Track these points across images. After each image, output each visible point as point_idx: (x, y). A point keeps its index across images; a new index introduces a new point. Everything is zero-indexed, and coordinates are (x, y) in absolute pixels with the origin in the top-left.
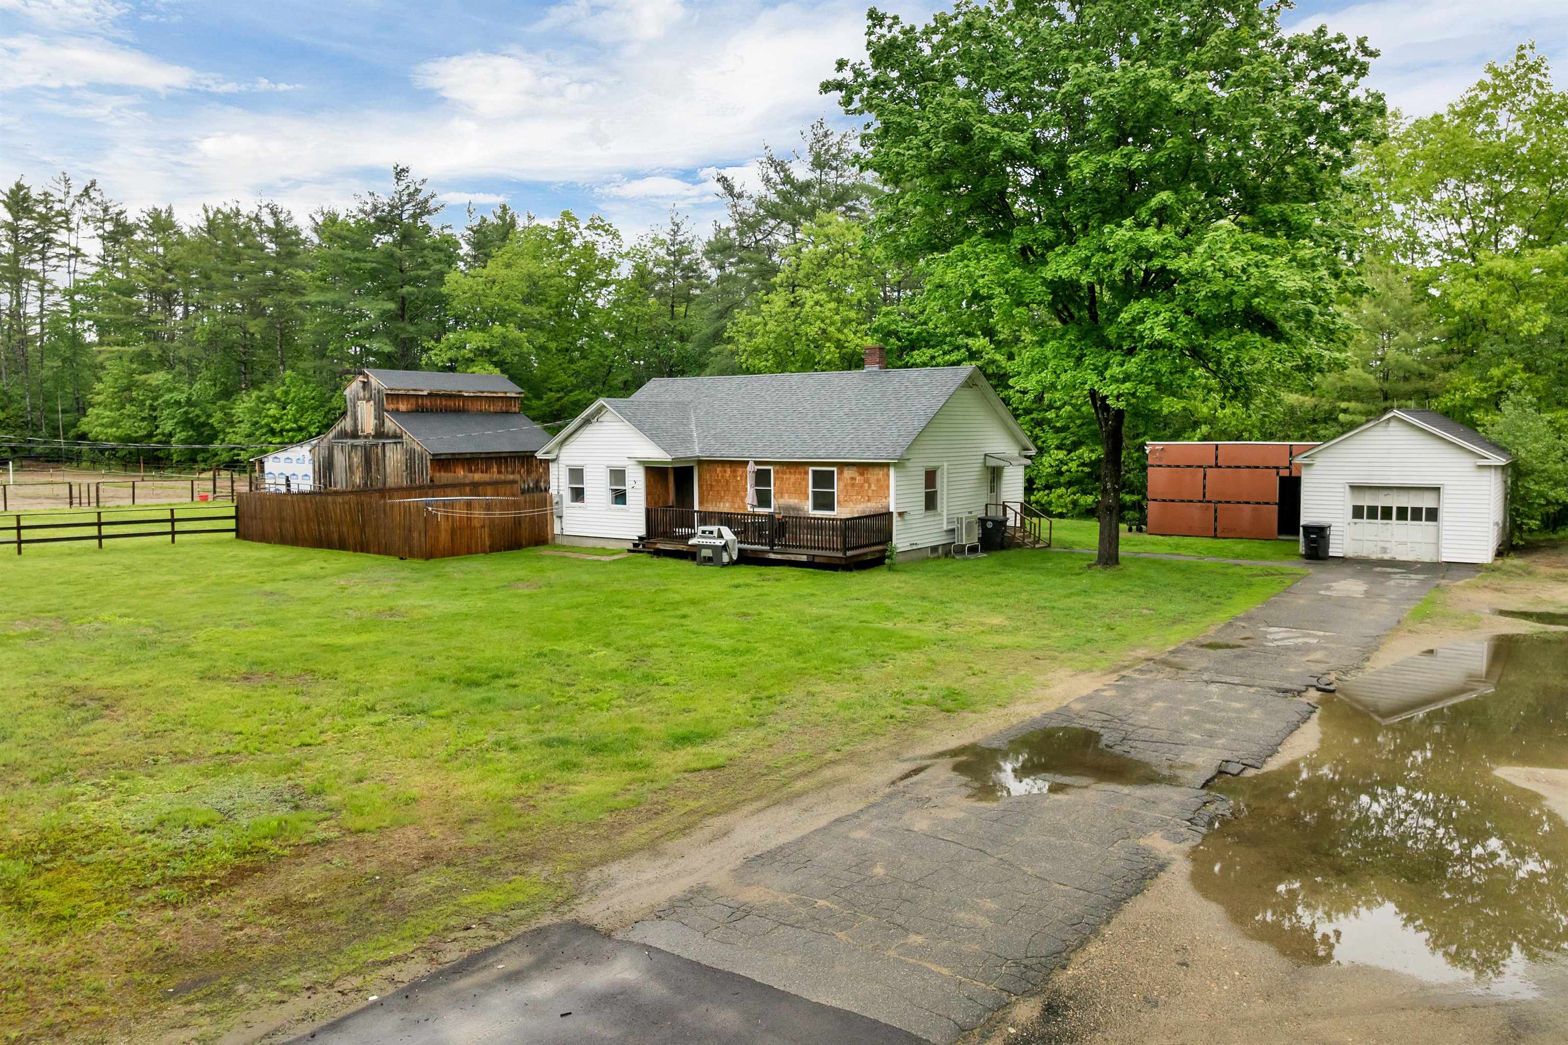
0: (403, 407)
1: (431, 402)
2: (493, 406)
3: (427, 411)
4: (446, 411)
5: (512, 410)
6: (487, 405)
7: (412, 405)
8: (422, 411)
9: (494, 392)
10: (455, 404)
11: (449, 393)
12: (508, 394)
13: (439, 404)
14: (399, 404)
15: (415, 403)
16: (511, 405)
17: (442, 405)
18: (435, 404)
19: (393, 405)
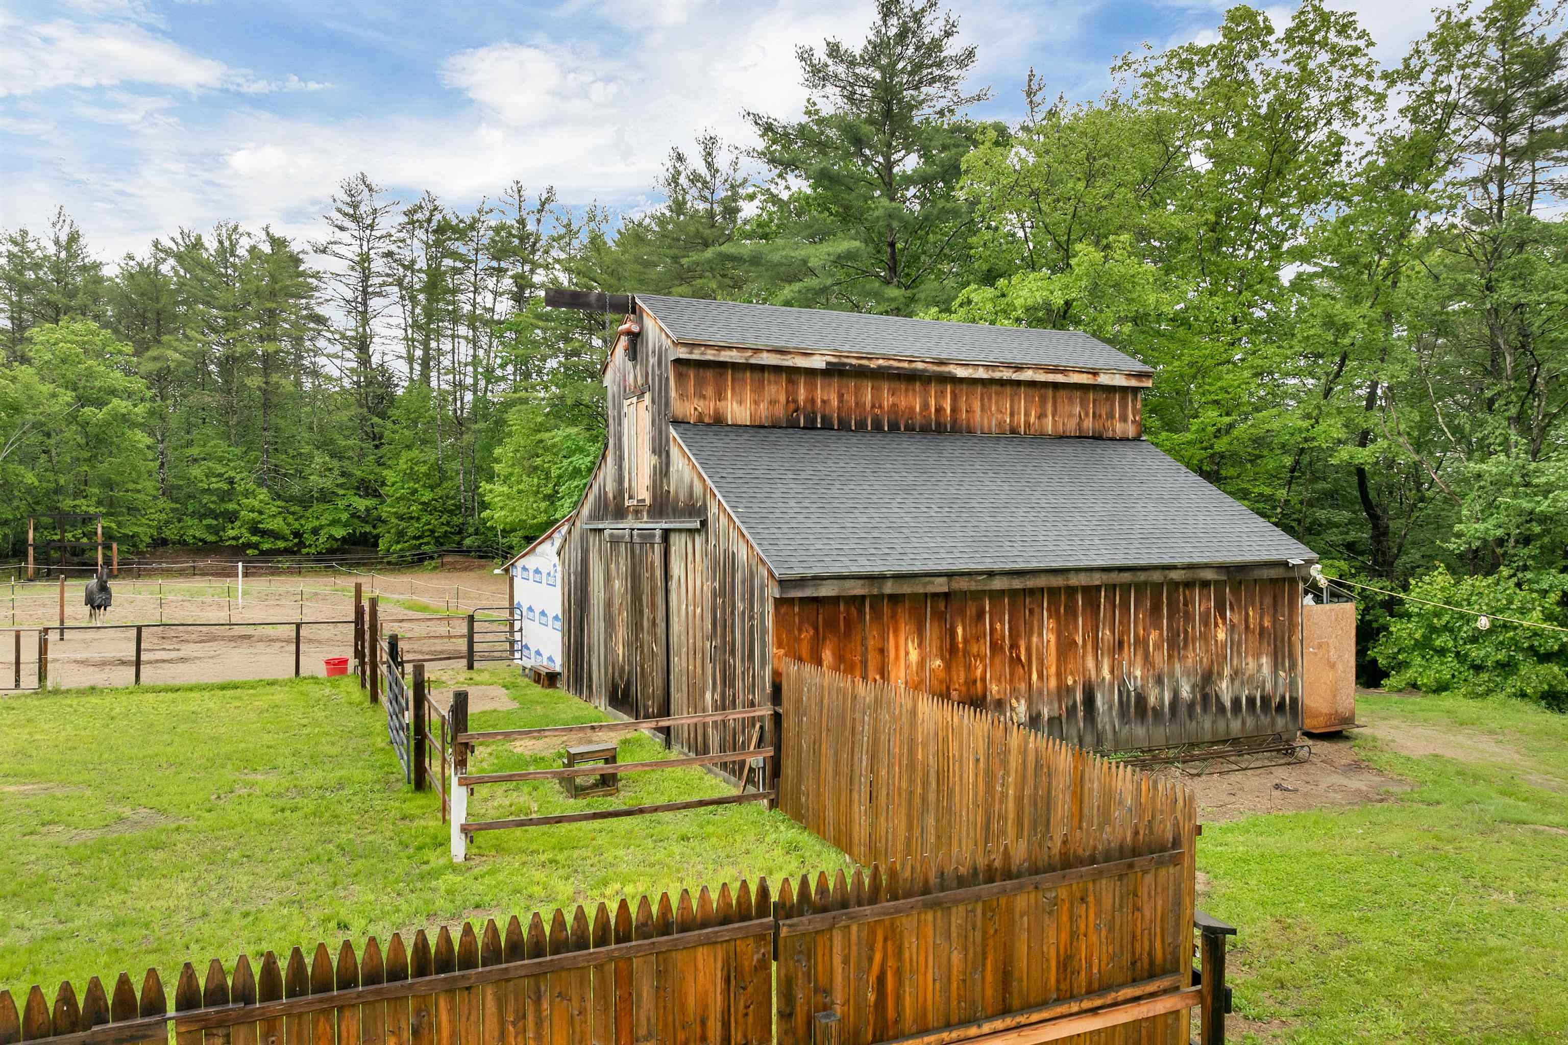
0: (737, 409)
1: (841, 397)
2: (1053, 417)
3: (827, 426)
4: (894, 427)
5: (1114, 431)
6: (1033, 413)
7: (773, 402)
8: (810, 426)
9: (1056, 370)
10: (925, 406)
11: (906, 365)
12: (1103, 379)
13: (868, 405)
14: (726, 398)
15: (782, 398)
16: (1111, 416)
17: (881, 407)
18: (857, 404)
19: (701, 403)
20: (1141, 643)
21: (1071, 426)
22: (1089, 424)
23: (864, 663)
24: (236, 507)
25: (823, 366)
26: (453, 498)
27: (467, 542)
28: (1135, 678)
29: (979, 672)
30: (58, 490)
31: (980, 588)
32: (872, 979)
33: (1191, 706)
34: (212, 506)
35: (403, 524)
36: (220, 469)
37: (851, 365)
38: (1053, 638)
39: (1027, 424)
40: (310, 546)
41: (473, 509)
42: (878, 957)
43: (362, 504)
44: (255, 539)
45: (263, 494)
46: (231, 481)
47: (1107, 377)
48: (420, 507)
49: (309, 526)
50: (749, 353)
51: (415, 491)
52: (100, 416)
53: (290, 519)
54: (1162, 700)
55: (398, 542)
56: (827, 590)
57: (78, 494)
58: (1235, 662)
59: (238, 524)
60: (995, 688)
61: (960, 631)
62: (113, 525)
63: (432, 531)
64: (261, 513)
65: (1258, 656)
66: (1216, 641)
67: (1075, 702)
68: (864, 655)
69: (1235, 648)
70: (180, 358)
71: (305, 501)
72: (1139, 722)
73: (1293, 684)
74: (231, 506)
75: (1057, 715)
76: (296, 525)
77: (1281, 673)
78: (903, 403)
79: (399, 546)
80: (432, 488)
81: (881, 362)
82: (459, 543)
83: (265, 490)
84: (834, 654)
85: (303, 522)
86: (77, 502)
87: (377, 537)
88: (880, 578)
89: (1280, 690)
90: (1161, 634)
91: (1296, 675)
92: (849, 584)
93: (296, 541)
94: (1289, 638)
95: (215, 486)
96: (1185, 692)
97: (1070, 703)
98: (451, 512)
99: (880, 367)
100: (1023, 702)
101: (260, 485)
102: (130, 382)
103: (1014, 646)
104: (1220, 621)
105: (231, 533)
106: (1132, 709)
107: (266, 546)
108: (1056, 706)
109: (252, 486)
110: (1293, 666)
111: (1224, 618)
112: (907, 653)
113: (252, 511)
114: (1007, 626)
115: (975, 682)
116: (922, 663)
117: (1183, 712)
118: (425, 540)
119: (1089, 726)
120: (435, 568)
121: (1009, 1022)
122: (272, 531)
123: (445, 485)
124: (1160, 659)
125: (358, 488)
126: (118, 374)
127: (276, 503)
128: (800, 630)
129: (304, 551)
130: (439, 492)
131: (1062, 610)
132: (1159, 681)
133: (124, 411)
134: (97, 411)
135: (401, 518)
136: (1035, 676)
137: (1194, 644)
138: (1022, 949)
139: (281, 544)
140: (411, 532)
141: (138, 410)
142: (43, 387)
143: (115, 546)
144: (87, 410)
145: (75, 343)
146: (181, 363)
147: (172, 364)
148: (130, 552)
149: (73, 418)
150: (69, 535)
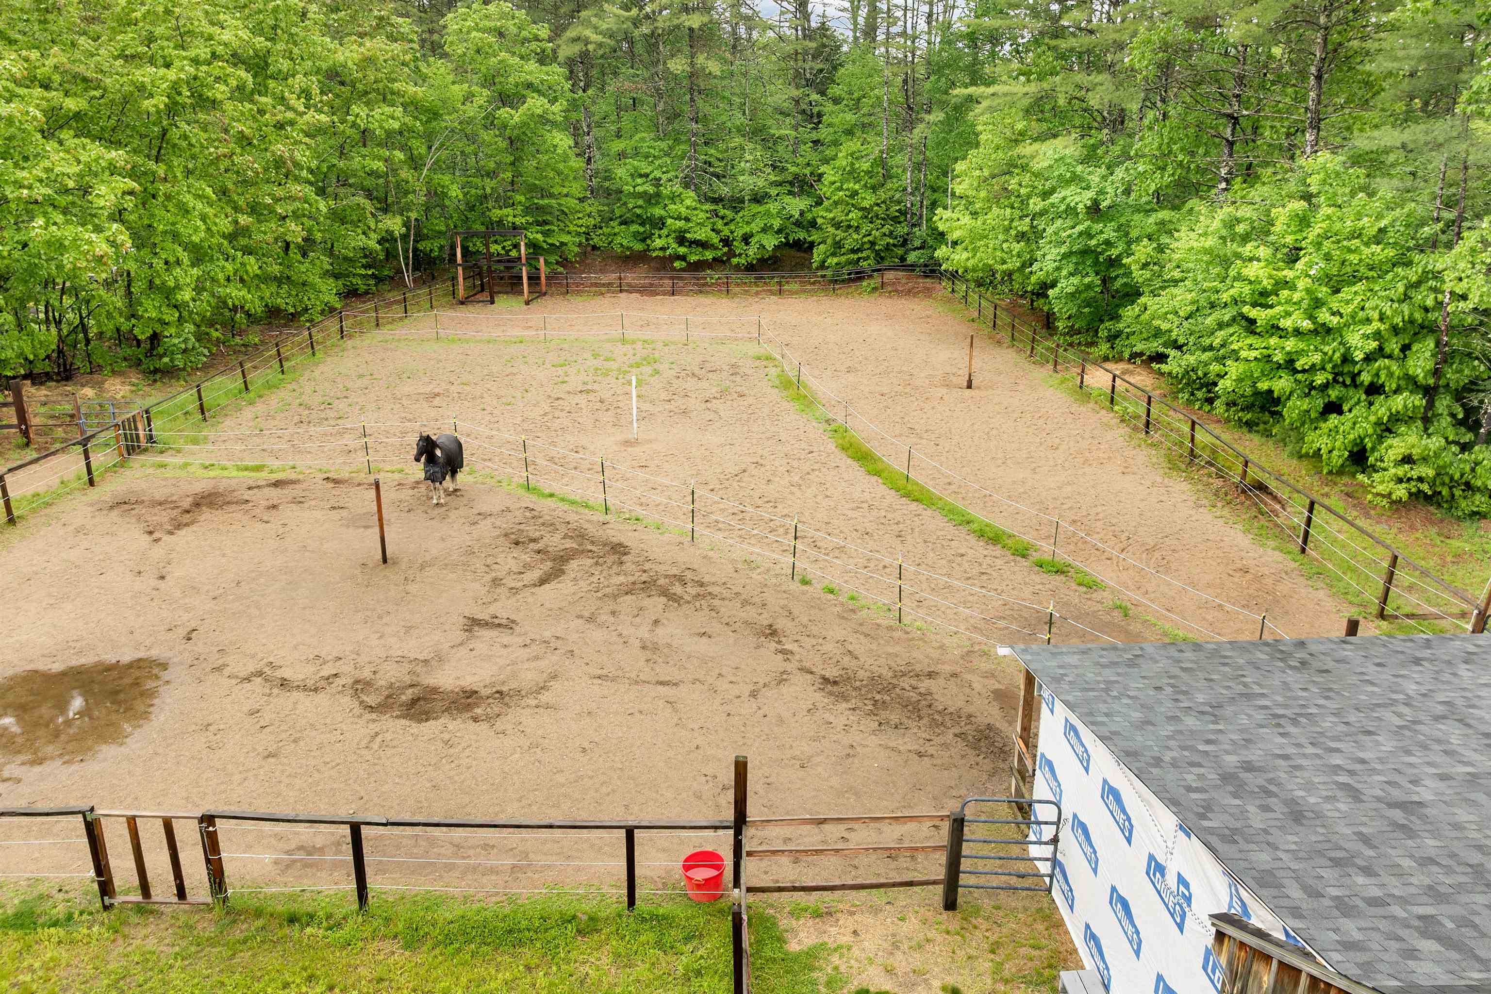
24: (663, 213)
26: (899, 202)
27: (912, 257)
30: (485, 198)
34: (638, 211)
35: (840, 234)
36: (645, 168)
40: (740, 255)
41: (921, 217)
43: (796, 205)
44: (682, 250)
45: (690, 198)
46: (657, 182)
48: (860, 214)
49: (739, 233)
51: (854, 194)
52: (516, 119)
53: (720, 224)
55: (834, 254)
57: (503, 202)
59: (664, 232)
62: (539, 237)
63: (873, 243)
64: (687, 219)
70: (600, 38)
71: (736, 203)
74: (658, 212)
76: (726, 232)
79: (835, 260)
80: (874, 188)
82: (903, 259)
83: (693, 194)
85: (733, 227)
86: (504, 211)
87: (812, 245)
93: (726, 249)
95: (640, 189)
98: (895, 220)
101: (687, 186)
102: (547, 74)
105: (659, 243)
107: (693, 258)
109: (678, 188)
113: (679, 218)
118: (864, 255)
120: (875, 289)
122: (699, 241)
123: (889, 185)
125: (791, 183)
126: (532, 65)
127: (704, 207)
129: (735, 261)
130: (882, 194)
133: (539, 111)
134: (513, 112)
135: (837, 225)
139: (709, 255)
140: (849, 244)
141: (556, 108)
142: (456, 87)
143: (542, 260)
144: (504, 113)
145: (489, 31)
146: (600, 45)
147: (591, 47)
148: (557, 263)
149: (490, 122)
150: (499, 248)
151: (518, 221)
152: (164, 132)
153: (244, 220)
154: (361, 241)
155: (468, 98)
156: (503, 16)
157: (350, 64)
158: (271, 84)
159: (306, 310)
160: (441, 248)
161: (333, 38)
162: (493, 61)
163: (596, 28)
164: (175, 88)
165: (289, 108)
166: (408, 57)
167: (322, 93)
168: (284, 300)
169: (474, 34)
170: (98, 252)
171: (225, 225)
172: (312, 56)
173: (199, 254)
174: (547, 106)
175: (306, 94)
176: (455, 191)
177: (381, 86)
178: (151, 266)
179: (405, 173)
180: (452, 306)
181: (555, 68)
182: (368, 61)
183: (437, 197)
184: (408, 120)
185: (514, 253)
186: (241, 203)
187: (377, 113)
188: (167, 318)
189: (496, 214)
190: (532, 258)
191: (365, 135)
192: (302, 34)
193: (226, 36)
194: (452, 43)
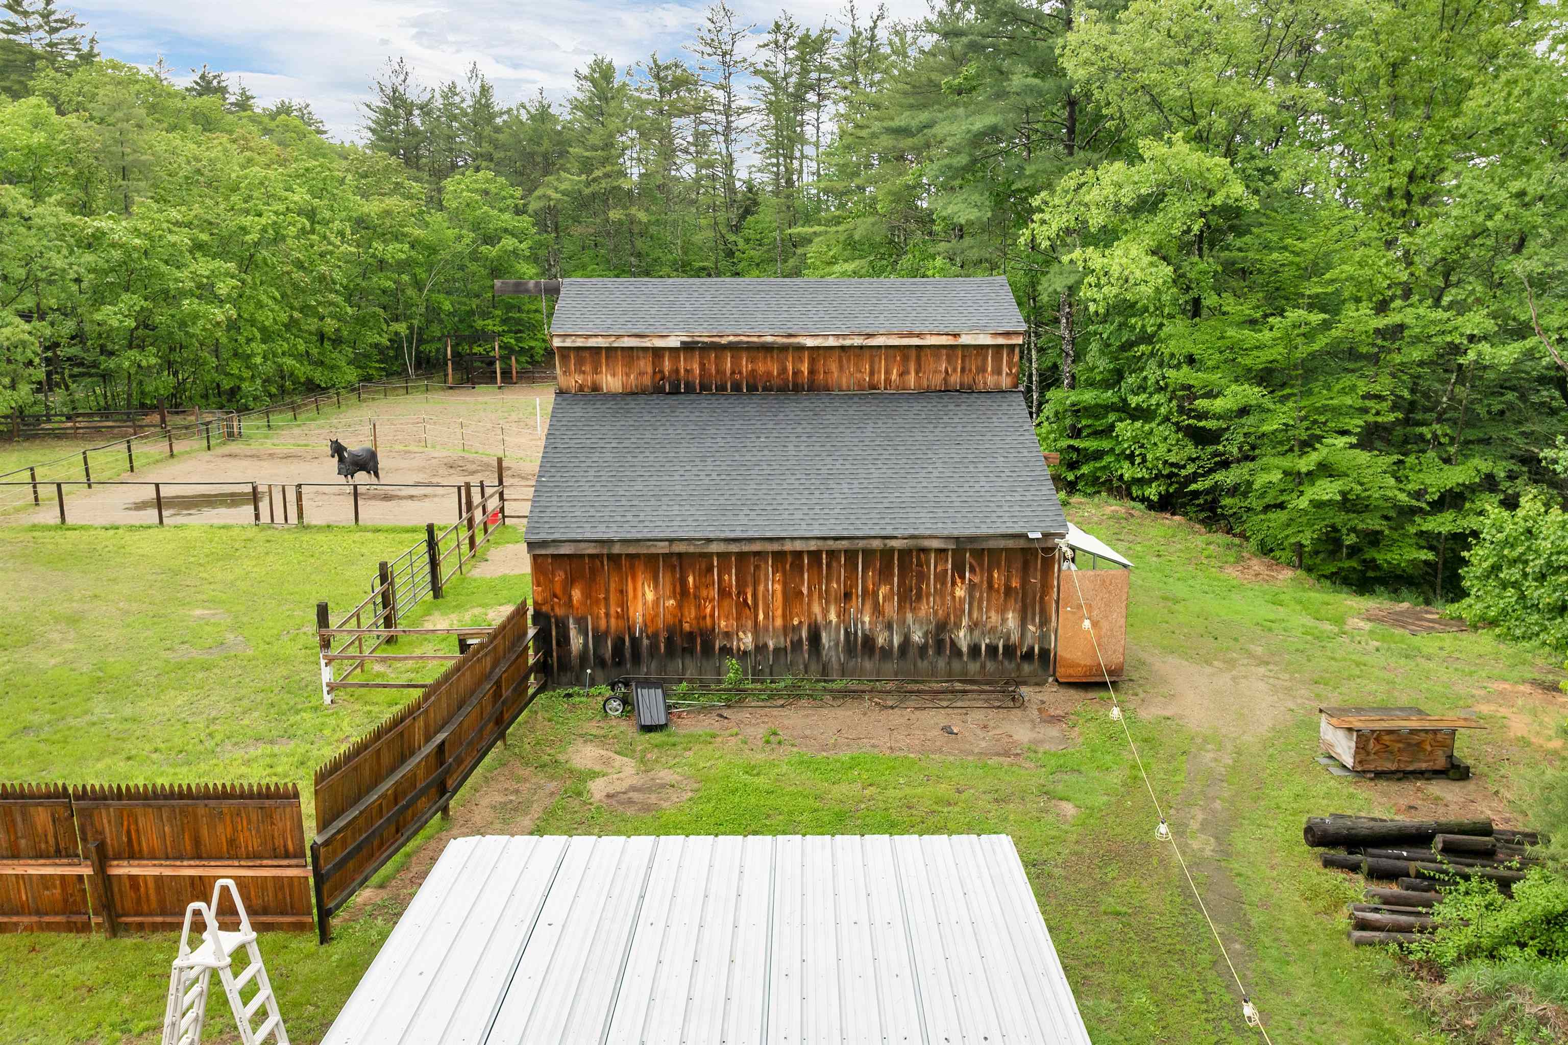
0: (611, 381)
1: (702, 366)
2: (917, 373)
3: (690, 389)
4: (752, 388)
5: (985, 383)
6: (895, 371)
7: (641, 374)
8: (675, 391)
9: (910, 335)
10: (784, 370)
11: (755, 339)
12: (965, 340)
13: (728, 372)
14: (601, 372)
15: (650, 370)
16: (983, 370)
17: (740, 373)
18: (717, 371)
19: (582, 376)
20: (869, 595)
21: (937, 381)
22: (955, 379)
23: (607, 599)
25: (678, 345)
28: (863, 623)
29: (708, 610)
30: (472, 313)
31: (698, 550)
32: (124, 832)
33: (923, 649)
37: (703, 343)
38: (778, 587)
39: (888, 380)
42: (125, 823)
47: (969, 337)
50: (613, 339)
52: (494, 253)
54: (891, 641)
56: (565, 550)
57: (485, 315)
58: (975, 615)
60: (723, 624)
61: (691, 579)
62: (512, 341)
65: (1003, 611)
66: (954, 597)
67: (801, 639)
68: (607, 591)
69: (976, 604)
70: (559, 196)
72: (866, 658)
73: (1044, 637)
75: (782, 646)
77: (1031, 627)
78: (761, 368)
81: (731, 338)
84: (582, 594)
86: (486, 322)
88: (610, 542)
89: (1029, 641)
90: (892, 589)
91: (1049, 630)
92: (582, 545)
94: (1042, 598)
96: (917, 637)
97: (796, 638)
99: (730, 343)
100: (750, 635)
102: (519, 222)
103: (741, 592)
104: (958, 581)
106: (859, 647)
108: (782, 639)
110: (1045, 621)
111: (963, 577)
112: (644, 595)
114: (734, 578)
115: (705, 617)
116: (656, 602)
117: (912, 652)
119: (815, 658)
121: (198, 863)
124: (891, 609)
126: (508, 216)
128: (553, 574)
131: (788, 566)
132: (889, 626)
133: (511, 248)
134: (491, 249)
136: (761, 616)
137: (928, 599)
138: (204, 832)
141: (523, 246)
142: (450, 232)
143: (513, 358)
144: (484, 249)
145: (476, 191)
146: (558, 200)
147: (552, 203)
148: (528, 362)
149: (475, 256)
150: (481, 349)
151: (496, 329)
152: (252, 256)
153: (296, 315)
154: (377, 339)
155: (459, 238)
156: (487, 181)
157: (372, 214)
158: (318, 227)
159: (334, 386)
160: (438, 350)
161: (363, 197)
162: (478, 212)
163: (556, 189)
164: (264, 230)
165: (330, 243)
166: (415, 211)
167: (353, 234)
168: (319, 376)
169: (465, 194)
170: (218, 319)
171: (284, 317)
172: (346, 208)
173: (267, 336)
174: (517, 244)
175: (341, 234)
176: (447, 306)
177: (394, 230)
178: (236, 341)
179: (410, 292)
180: (443, 389)
181: (526, 217)
182: (388, 213)
183: (433, 313)
184: (413, 253)
185: (492, 354)
186: (296, 304)
187: (390, 248)
188: (245, 375)
189: (479, 323)
190: (505, 359)
191: (382, 264)
192: (341, 194)
193: (296, 198)
194: (448, 200)
